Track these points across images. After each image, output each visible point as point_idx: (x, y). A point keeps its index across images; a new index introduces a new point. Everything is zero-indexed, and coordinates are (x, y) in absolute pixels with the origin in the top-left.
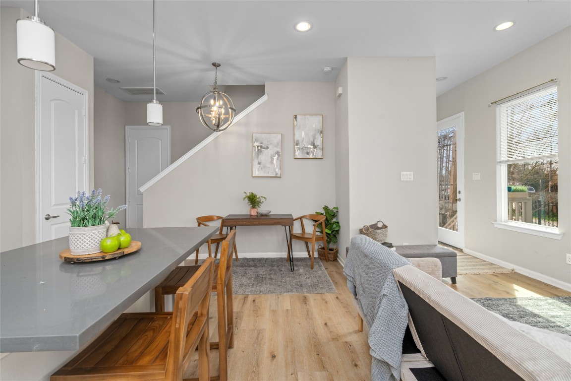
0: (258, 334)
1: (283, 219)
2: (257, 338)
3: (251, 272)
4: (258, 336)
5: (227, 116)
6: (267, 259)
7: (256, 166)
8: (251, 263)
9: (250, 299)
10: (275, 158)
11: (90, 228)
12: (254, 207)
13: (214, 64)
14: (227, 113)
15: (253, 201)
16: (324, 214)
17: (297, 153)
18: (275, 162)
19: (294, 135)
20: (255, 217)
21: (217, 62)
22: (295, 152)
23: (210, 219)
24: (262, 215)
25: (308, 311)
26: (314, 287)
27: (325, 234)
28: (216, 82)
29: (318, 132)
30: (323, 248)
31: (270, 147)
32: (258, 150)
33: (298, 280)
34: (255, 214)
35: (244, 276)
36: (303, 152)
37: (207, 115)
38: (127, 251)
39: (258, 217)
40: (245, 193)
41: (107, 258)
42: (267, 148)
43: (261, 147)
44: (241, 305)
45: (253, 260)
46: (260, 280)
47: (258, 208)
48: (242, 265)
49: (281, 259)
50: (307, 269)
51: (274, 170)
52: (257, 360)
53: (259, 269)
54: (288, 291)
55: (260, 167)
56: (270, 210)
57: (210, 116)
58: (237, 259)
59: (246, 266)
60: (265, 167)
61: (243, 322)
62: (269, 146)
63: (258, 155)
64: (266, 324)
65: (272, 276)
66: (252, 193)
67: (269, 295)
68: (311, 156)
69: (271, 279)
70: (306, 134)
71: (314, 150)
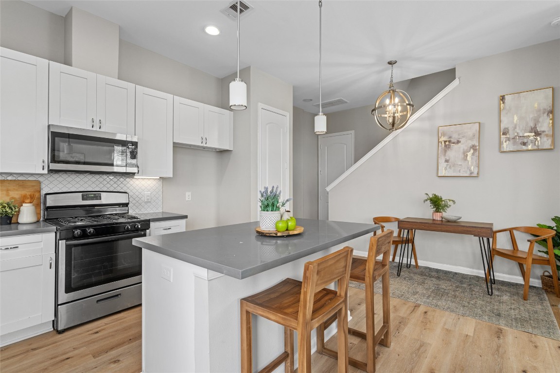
0: (421, 346)
1: (475, 227)
2: (419, 349)
3: (431, 283)
4: (420, 349)
5: (405, 113)
6: (456, 273)
7: (442, 164)
8: (433, 274)
9: (422, 309)
10: (470, 154)
11: (270, 212)
12: (437, 211)
13: (390, 63)
14: (404, 109)
15: (437, 203)
16: (555, 228)
17: (505, 145)
18: (469, 158)
19: (500, 121)
20: (439, 222)
21: (393, 59)
22: (501, 143)
23: (387, 220)
24: (448, 221)
25: (499, 347)
26: (520, 322)
27: (553, 256)
28: (392, 81)
29: (544, 113)
30: (550, 277)
31: (462, 140)
32: (446, 146)
33: (496, 307)
34: (439, 219)
35: (421, 285)
36: (515, 143)
37: (383, 116)
38: (291, 233)
39: (444, 223)
40: (427, 194)
41: (278, 235)
42: (458, 142)
43: (450, 141)
44: (408, 312)
45: (438, 271)
46: (439, 293)
47: (443, 213)
48: (422, 274)
49: (478, 278)
50: (516, 297)
51: (468, 168)
52: (412, 369)
53: (441, 282)
54: (475, 316)
55: (447, 165)
56: (460, 216)
57: (386, 116)
58: (417, 266)
59: (426, 275)
60: (454, 165)
61: (406, 329)
62: (460, 140)
63: (445, 151)
64: (434, 340)
65: (457, 293)
66: (435, 195)
67: (447, 313)
68: (530, 147)
69: (455, 296)
70: (521, 118)
71: (536, 139)
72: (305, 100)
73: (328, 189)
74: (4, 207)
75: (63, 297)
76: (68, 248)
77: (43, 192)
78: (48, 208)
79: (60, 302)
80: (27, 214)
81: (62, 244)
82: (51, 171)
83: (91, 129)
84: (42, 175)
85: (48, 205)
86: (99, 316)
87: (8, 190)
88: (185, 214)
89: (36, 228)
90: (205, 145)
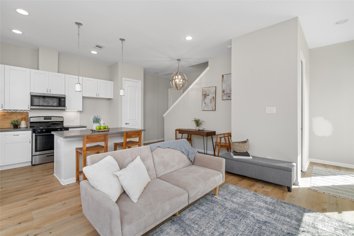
7: (203, 105)
10: (212, 100)
12: (198, 126)
13: (178, 60)
15: (198, 123)
17: (223, 97)
18: (212, 102)
19: (222, 86)
21: (179, 58)
28: (178, 68)
31: (210, 94)
32: (205, 96)
34: (198, 129)
36: (226, 96)
42: (209, 95)
47: (200, 127)
51: (212, 107)
55: (205, 105)
56: (205, 128)
60: (207, 105)
63: (204, 99)
70: (229, 85)
72: (155, 73)
73: (164, 116)
74: (15, 122)
75: (34, 153)
76: (36, 136)
77: (29, 117)
78: (31, 123)
79: (33, 155)
80: (23, 124)
81: (34, 134)
82: (31, 109)
83: (47, 93)
84: (29, 110)
85: (31, 121)
86: (46, 162)
87: (16, 116)
88: (85, 126)
89: (26, 129)
90: (98, 97)
